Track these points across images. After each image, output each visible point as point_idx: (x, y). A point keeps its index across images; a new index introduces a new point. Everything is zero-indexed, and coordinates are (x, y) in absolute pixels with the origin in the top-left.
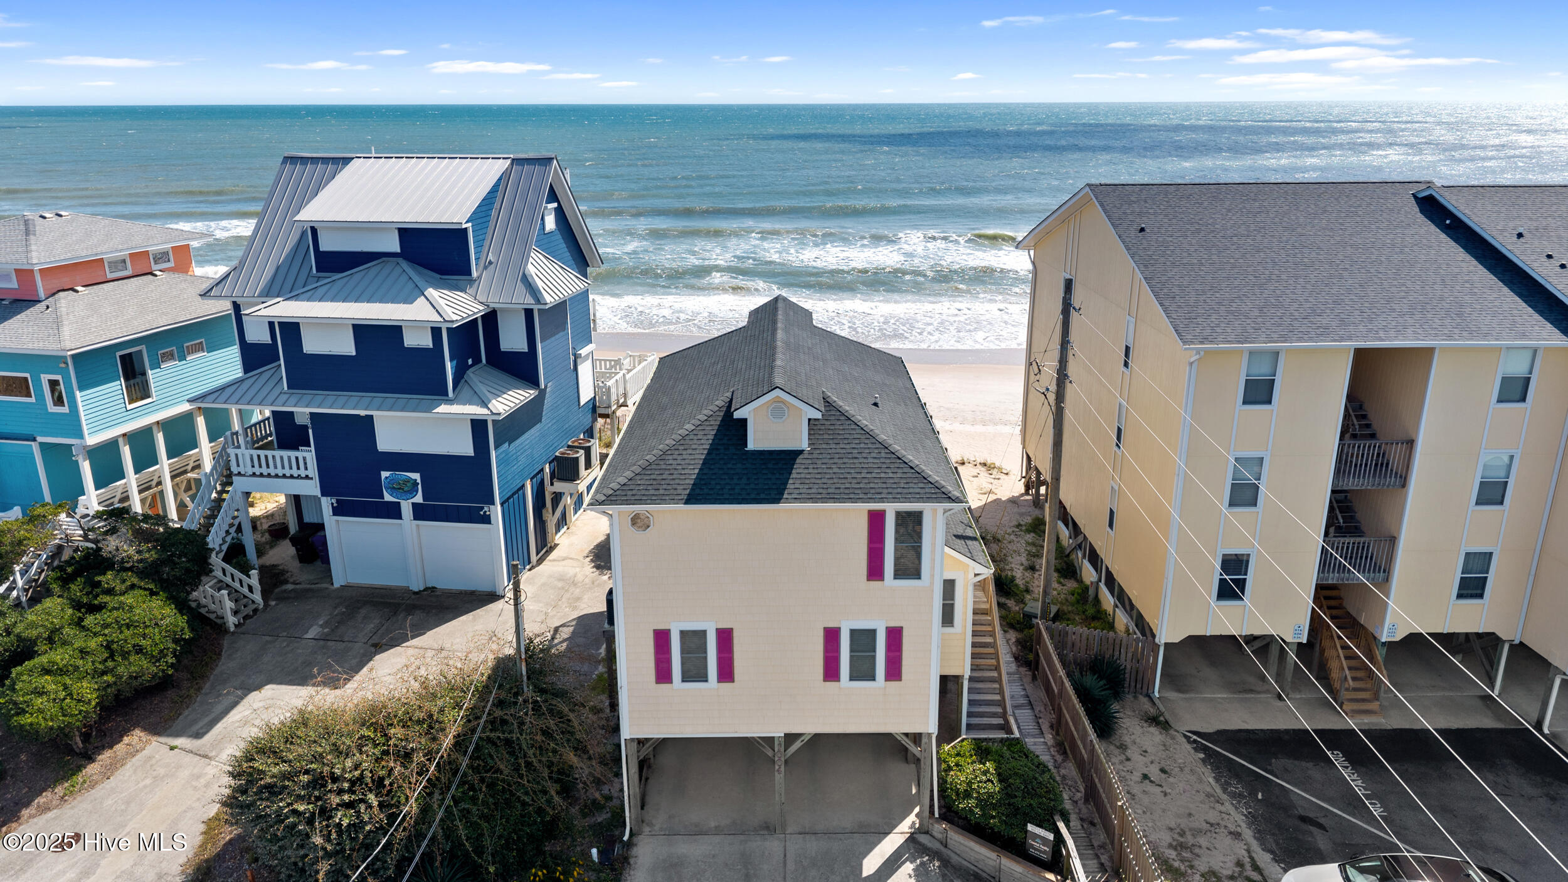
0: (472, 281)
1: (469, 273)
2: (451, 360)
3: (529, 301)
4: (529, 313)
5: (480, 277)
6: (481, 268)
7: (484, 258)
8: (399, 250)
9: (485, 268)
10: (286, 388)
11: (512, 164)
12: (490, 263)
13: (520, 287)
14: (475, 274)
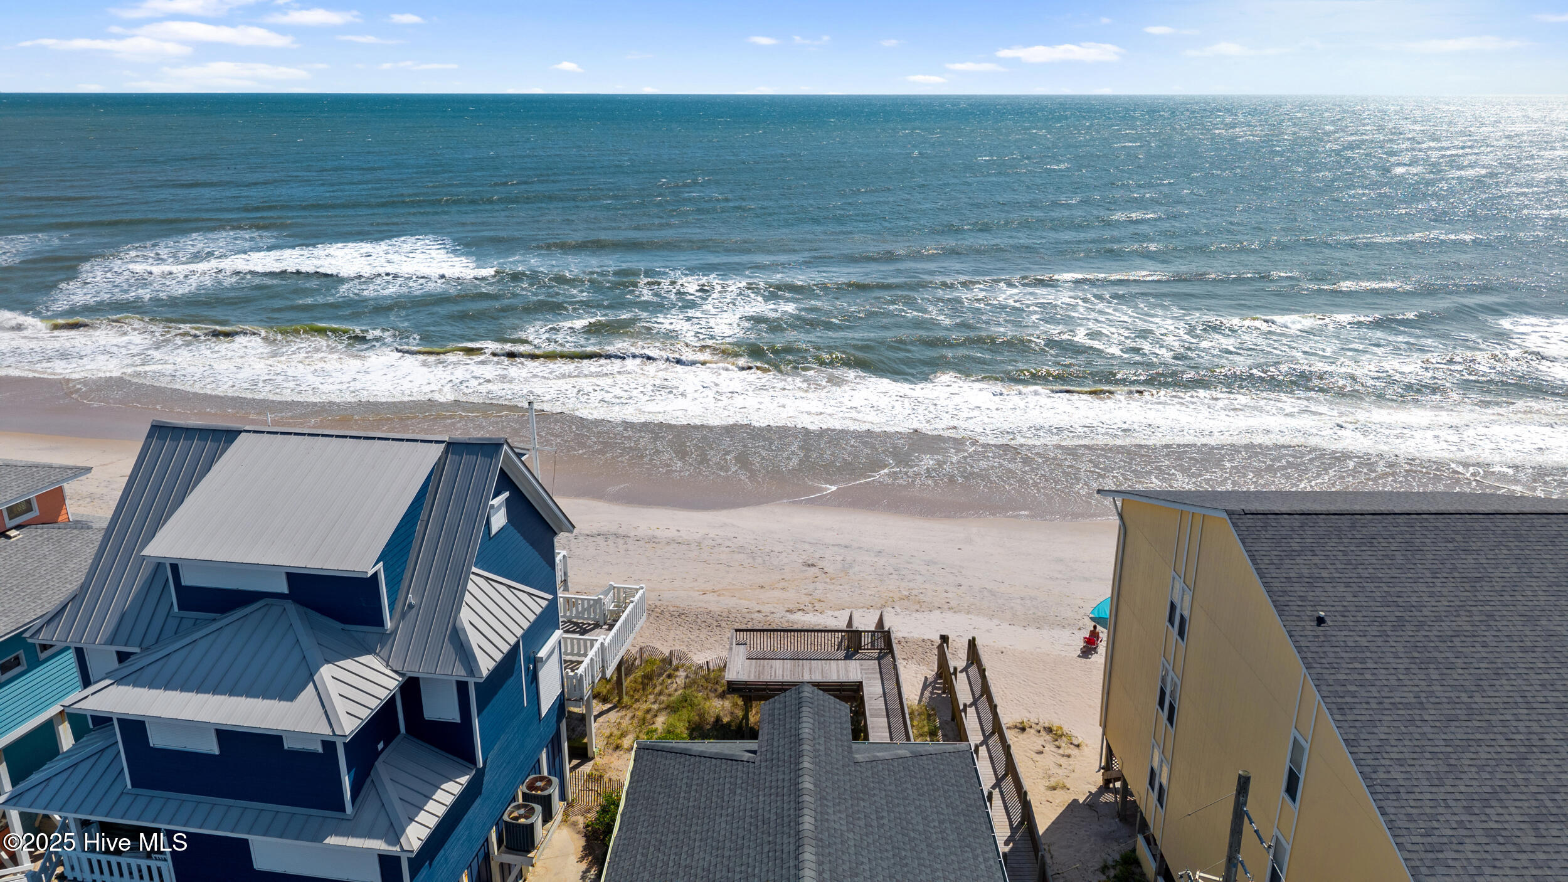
0: (385, 638)
1: (380, 623)
2: (349, 771)
3: (460, 673)
4: (462, 687)
5: (395, 631)
6: (397, 615)
7: (403, 599)
8: (286, 591)
9: (403, 616)
10: (129, 786)
11: (446, 452)
12: (411, 606)
13: (448, 649)
14: (389, 624)
